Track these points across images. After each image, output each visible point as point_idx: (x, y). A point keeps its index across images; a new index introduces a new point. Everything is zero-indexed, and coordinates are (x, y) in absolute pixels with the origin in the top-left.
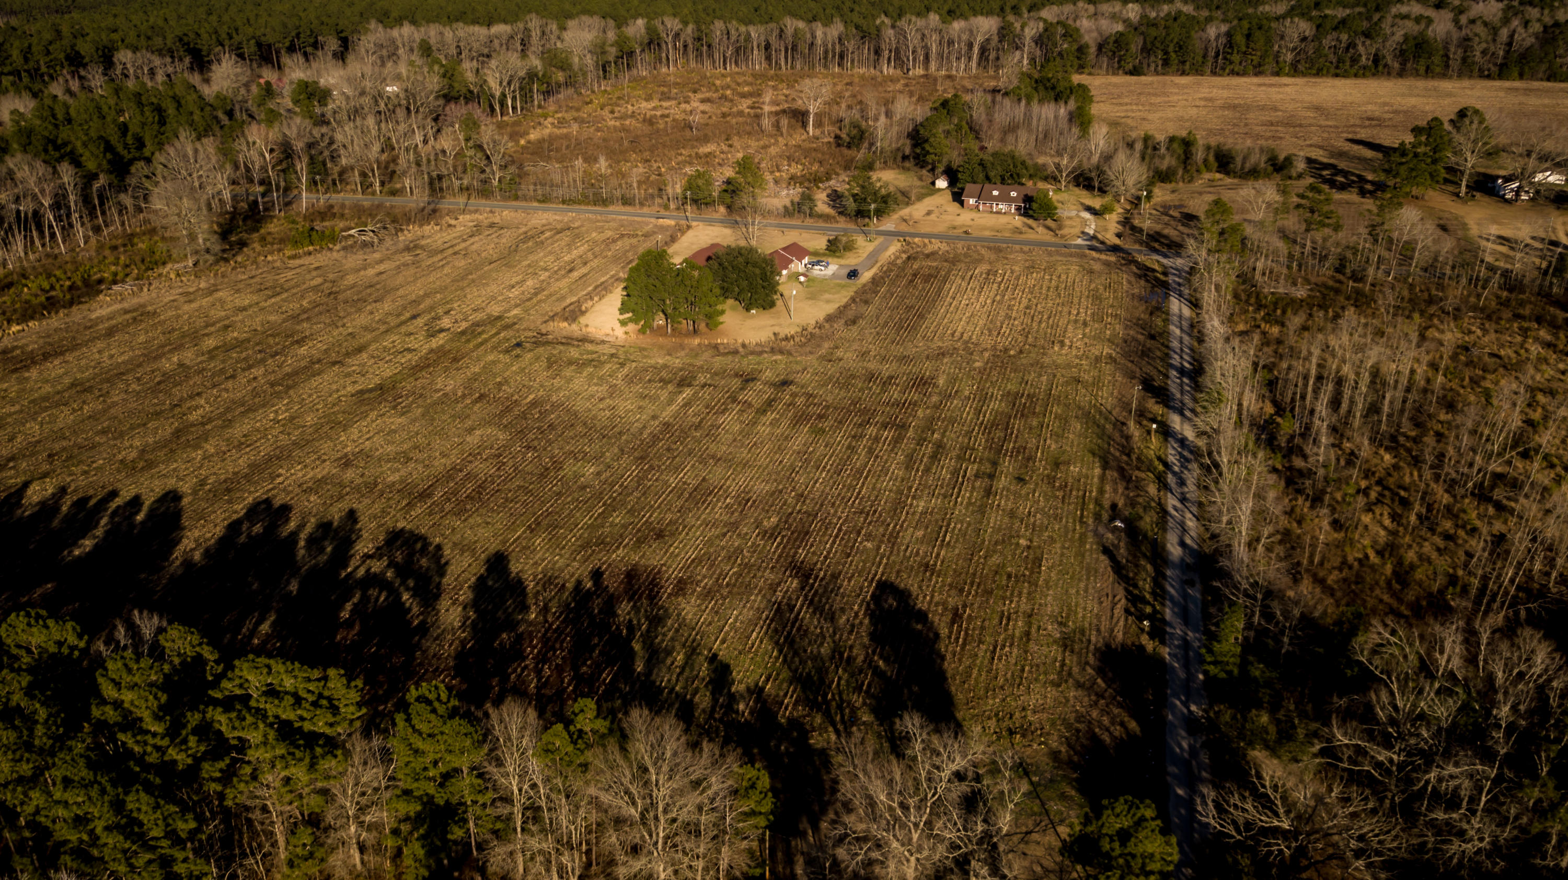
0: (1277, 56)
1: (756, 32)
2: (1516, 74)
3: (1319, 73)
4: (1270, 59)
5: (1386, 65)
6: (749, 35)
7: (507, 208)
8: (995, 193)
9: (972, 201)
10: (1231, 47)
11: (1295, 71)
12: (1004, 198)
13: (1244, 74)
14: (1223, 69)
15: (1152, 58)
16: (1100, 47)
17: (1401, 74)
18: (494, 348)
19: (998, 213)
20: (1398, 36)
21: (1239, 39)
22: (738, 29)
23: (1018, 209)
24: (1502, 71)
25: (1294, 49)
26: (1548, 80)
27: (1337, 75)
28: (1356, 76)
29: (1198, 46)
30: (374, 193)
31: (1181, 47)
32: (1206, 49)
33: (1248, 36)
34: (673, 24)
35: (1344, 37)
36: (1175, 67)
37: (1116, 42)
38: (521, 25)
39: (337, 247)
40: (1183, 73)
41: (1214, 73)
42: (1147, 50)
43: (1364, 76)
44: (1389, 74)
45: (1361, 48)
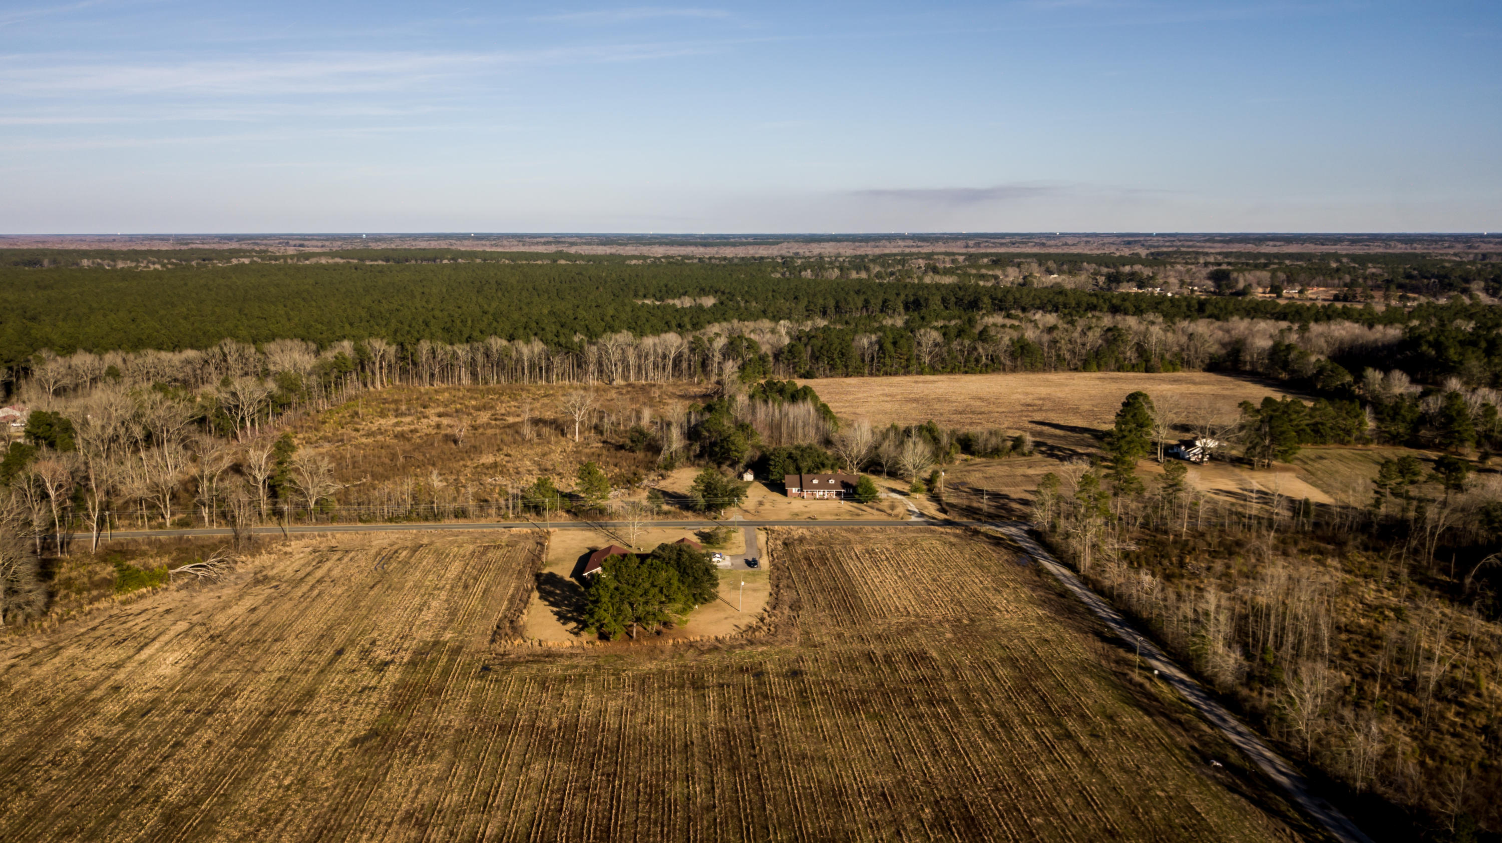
0: (918, 358)
1: (462, 350)
2: (1095, 367)
3: (952, 372)
4: (913, 362)
5: (1000, 363)
6: (454, 353)
7: (338, 530)
8: (815, 482)
9: (795, 490)
10: (884, 353)
11: (934, 371)
12: (824, 485)
13: (896, 374)
14: (878, 370)
15: (821, 364)
16: (776, 356)
17: (1014, 370)
18: (465, 674)
19: (822, 499)
20: (1006, 340)
21: (888, 346)
22: (444, 349)
23: (838, 494)
24: (1085, 366)
25: (930, 353)
26: (1119, 370)
27: (966, 373)
28: (981, 372)
29: (856, 354)
30: (161, 526)
31: (843, 354)
32: (863, 354)
33: (895, 343)
34: (379, 345)
35: (967, 342)
36: (840, 371)
37: (790, 351)
38: (216, 350)
39: (173, 587)
40: (847, 375)
41: (871, 374)
42: (815, 358)
43: (987, 372)
44: (1004, 370)
45: (981, 350)
